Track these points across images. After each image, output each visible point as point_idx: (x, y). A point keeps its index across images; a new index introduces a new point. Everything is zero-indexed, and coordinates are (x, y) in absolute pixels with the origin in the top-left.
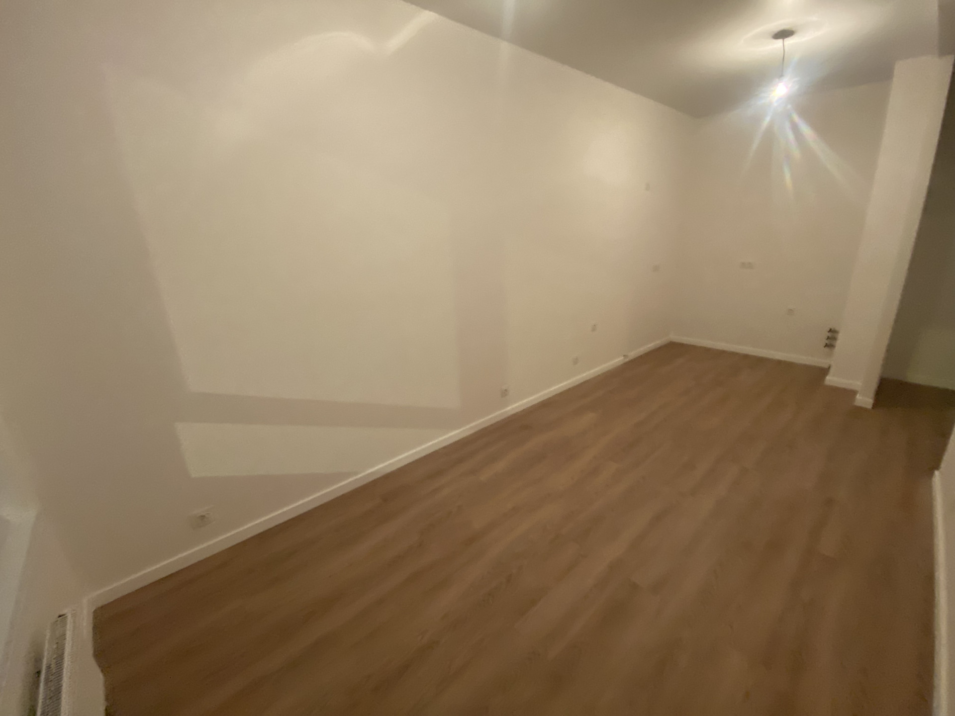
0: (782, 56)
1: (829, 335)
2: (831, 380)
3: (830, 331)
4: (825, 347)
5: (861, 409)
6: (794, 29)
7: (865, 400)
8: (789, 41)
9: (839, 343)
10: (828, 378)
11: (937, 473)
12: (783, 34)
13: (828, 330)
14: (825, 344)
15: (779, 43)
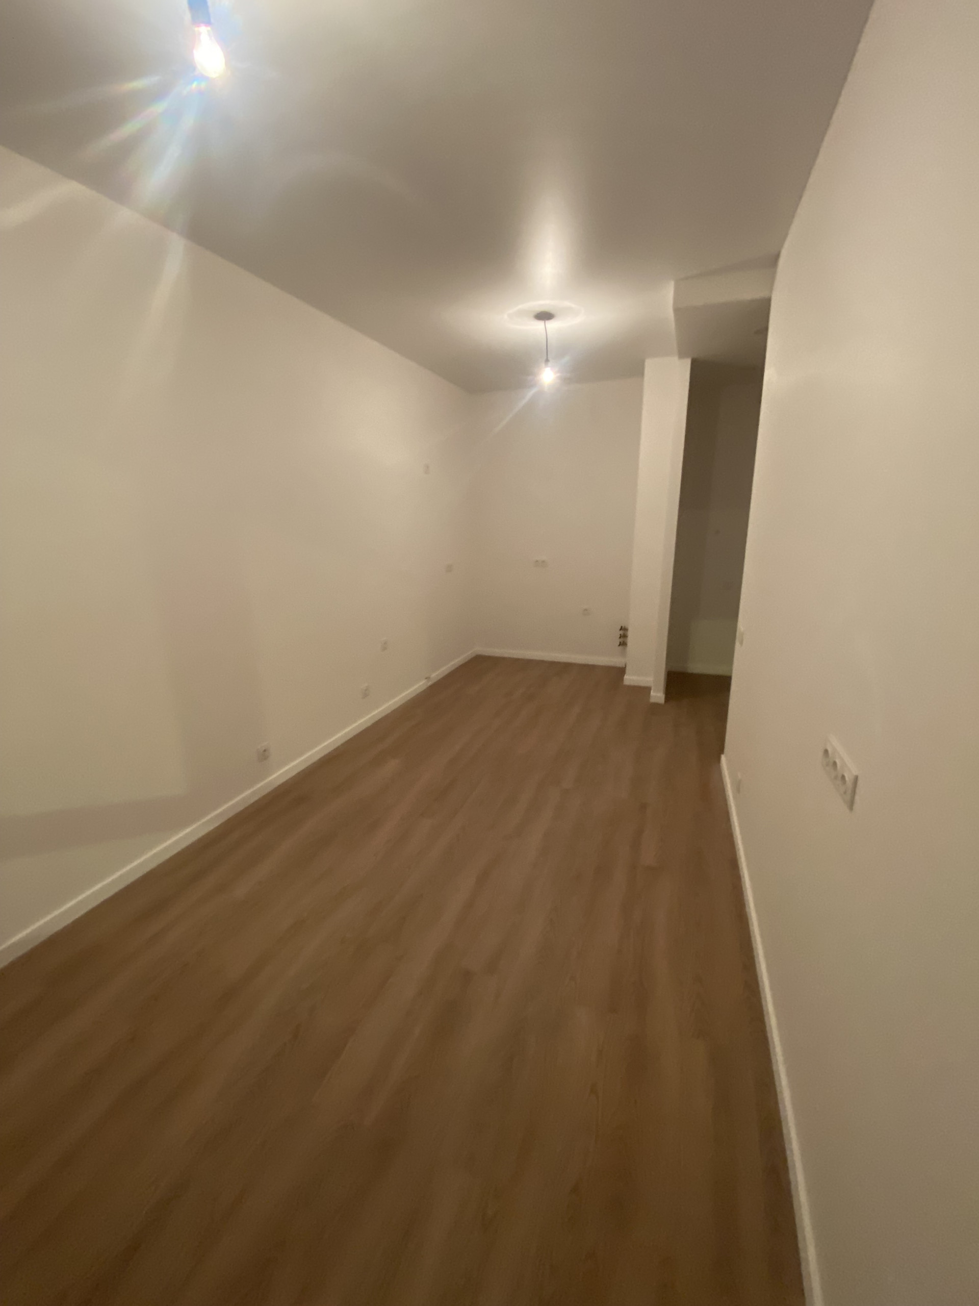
0: (545, 337)
1: (622, 632)
2: (630, 679)
3: (621, 629)
4: (619, 645)
5: (656, 705)
6: (552, 312)
7: (658, 695)
8: (552, 325)
9: (630, 640)
10: (626, 677)
11: (723, 758)
12: (544, 316)
13: (620, 628)
14: (619, 643)
15: (539, 325)
